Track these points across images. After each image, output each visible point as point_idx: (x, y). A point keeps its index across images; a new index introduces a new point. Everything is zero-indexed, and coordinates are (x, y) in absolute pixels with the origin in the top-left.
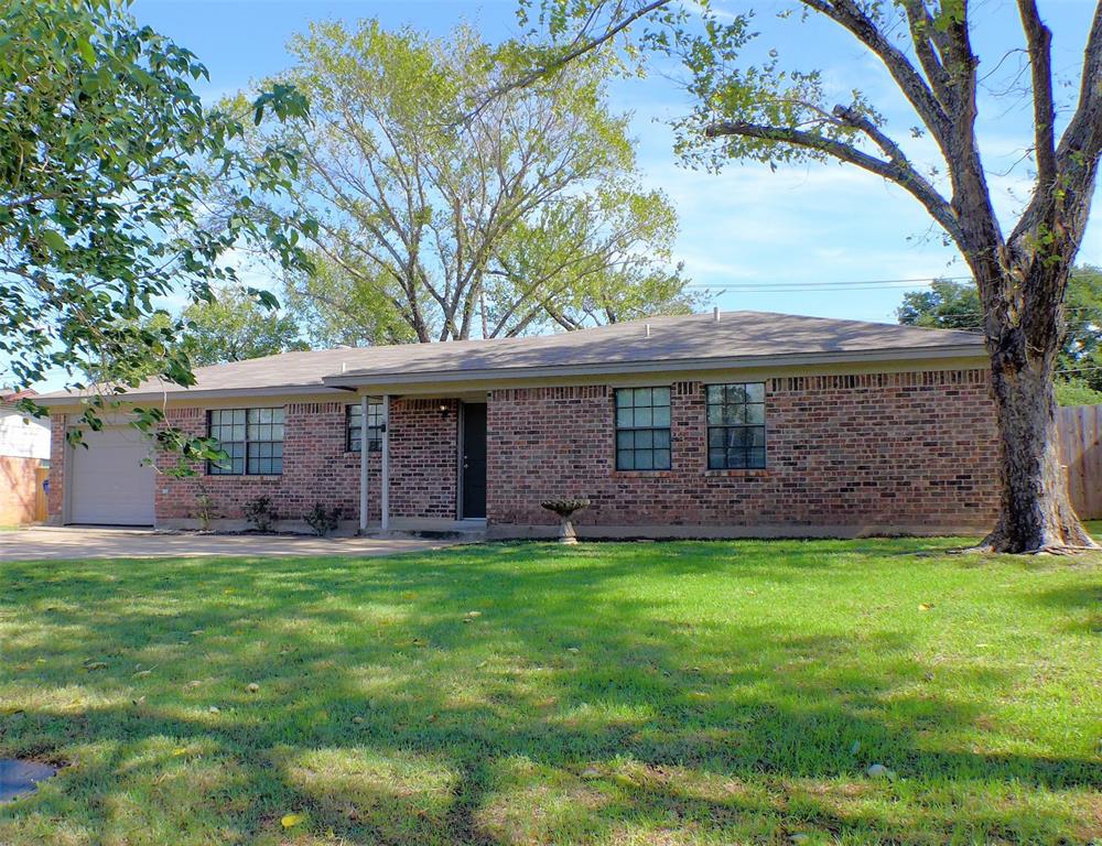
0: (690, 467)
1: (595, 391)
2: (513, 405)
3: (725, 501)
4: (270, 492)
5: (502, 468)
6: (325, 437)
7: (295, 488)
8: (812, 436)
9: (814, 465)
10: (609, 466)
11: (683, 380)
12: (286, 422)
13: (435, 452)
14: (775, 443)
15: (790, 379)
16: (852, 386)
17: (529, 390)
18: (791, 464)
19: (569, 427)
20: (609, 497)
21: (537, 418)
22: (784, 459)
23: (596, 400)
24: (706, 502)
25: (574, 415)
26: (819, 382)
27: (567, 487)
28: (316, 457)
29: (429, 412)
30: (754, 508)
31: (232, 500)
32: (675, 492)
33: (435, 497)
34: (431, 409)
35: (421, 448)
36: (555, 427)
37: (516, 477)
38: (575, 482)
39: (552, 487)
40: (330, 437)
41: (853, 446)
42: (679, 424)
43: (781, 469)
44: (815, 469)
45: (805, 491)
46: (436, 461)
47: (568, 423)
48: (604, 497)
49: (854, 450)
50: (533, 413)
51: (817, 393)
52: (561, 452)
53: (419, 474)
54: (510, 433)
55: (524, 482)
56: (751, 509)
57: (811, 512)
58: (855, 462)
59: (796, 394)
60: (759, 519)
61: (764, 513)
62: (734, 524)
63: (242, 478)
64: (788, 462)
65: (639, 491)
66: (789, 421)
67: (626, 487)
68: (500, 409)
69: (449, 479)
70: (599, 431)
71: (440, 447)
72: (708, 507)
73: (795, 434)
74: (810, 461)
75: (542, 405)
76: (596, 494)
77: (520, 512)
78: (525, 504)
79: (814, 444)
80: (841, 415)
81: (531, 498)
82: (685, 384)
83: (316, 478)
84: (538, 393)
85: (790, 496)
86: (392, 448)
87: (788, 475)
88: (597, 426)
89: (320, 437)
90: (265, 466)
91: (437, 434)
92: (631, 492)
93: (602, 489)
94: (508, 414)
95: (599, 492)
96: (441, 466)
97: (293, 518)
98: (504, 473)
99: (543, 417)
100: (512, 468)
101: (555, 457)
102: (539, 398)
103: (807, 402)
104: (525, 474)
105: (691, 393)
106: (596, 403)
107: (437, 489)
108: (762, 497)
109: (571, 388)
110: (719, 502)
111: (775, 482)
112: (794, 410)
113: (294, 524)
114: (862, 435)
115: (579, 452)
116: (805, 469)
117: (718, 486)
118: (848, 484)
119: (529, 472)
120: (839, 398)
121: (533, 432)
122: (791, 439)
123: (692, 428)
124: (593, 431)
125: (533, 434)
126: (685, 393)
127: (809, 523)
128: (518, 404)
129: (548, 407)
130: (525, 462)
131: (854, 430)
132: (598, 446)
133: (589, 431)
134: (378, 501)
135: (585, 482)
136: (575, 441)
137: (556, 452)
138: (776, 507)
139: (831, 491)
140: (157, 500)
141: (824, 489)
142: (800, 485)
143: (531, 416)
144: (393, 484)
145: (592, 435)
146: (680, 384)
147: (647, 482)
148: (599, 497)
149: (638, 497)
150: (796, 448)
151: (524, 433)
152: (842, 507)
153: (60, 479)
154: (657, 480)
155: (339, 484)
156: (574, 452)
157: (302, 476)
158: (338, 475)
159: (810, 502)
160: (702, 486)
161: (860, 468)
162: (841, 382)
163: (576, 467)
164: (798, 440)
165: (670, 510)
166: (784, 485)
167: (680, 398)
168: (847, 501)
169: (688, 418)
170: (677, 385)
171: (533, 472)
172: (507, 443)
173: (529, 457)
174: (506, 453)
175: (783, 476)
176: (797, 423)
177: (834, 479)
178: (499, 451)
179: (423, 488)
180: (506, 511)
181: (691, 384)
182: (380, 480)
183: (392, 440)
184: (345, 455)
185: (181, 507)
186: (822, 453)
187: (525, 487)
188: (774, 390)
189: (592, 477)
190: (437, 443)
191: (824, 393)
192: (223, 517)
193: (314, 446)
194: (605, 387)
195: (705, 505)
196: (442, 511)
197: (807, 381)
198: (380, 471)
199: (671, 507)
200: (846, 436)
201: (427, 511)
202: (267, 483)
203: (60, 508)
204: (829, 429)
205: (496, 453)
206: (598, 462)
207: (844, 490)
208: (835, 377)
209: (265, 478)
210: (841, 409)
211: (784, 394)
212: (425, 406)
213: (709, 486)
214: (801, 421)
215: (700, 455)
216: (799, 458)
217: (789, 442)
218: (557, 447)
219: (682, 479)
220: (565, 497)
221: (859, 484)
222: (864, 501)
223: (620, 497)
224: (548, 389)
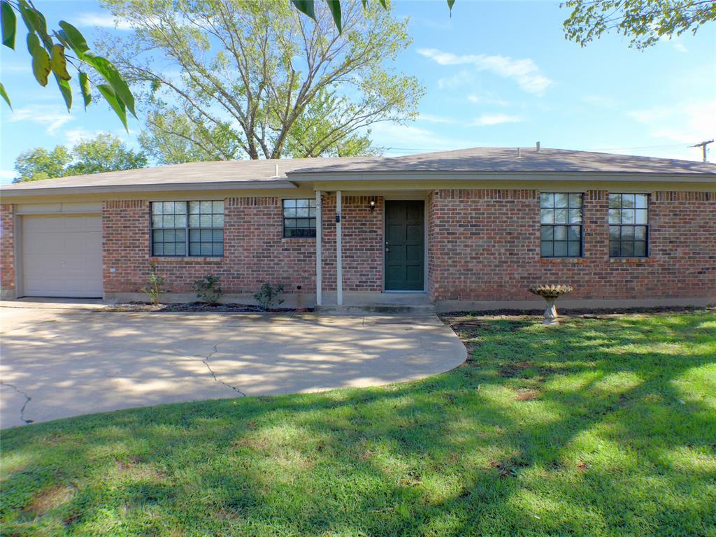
0: (598, 256)
1: (527, 194)
2: (458, 203)
3: (622, 281)
4: (214, 271)
5: (448, 254)
6: (263, 225)
7: (236, 267)
8: (681, 235)
9: (681, 255)
10: (537, 254)
11: (594, 189)
12: (227, 212)
13: (363, 239)
14: (657, 238)
15: (668, 192)
16: (707, 199)
17: (472, 191)
18: (667, 254)
19: (505, 222)
20: (537, 278)
21: (479, 214)
22: (662, 250)
23: (527, 201)
24: (608, 282)
25: (509, 213)
26: (686, 195)
27: (504, 270)
28: (255, 242)
29: (358, 207)
30: (642, 285)
31: (177, 277)
32: (587, 274)
33: (364, 275)
34: (359, 204)
35: (351, 235)
36: (494, 222)
37: (460, 262)
38: (510, 266)
39: (491, 270)
40: (268, 225)
41: (706, 242)
42: (591, 222)
43: (660, 258)
44: (682, 258)
45: (675, 273)
46: (364, 246)
47: (505, 219)
48: (533, 278)
49: (706, 245)
50: (475, 210)
51: (685, 204)
52: (499, 242)
53: (350, 257)
54: (456, 226)
55: (467, 266)
56: (639, 287)
57: (679, 288)
58: (707, 254)
59: (671, 204)
60: (645, 294)
61: (648, 289)
62: (627, 297)
63: (186, 259)
64: (665, 253)
65: (560, 273)
66: (667, 223)
67: (550, 270)
68: (446, 206)
69: (375, 261)
70: (530, 226)
71: (369, 235)
72: (610, 286)
73: (669, 233)
74: (679, 252)
75: (482, 202)
76: (526, 275)
77: (463, 290)
78: (468, 285)
79: (682, 240)
80: (699, 221)
81: (474, 279)
82: (595, 191)
83: (256, 259)
84: (480, 194)
85: (665, 277)
86: (325, 235)
87: (664, 262)
88: (528, 222)
89: (258, 225)
90: (207, 248)
91: (365, 225)
92: (554, 274)
93: (532, 271)
94: (454, 210)
95: (529, 274)
96: (369, 250)
97: (234, 292)
98: (450, 258)
99: (483, 214)
100: (457, 254)
101: (494, 246)
102: (480, 198)
103: (678, 210)
104: (468, 259)
105: (599, 199)
106: (527, 203)
107: (365, 268)
108: (648, 278)
109: (507, 191)
110: (618, 281)
111: (656, 267)
112: (669, 215)
113: (236, 297)
114: (712, 234)
115: (514, 242)
116: (676, 258)
117: (617, 270)
118: (703, 269)
119: (472, 258)
120: (698, 208)
121: (475, 226)
122: (667, 236)
123: (599, 226)
124: (525, 226)
125: (474, 227)
126: (596, 199)
127: (677, 296)
128: (462, 202)
129: (488, 206)
130: (468, 250)
131: (706, 231)
132: (529, 238)
133: (521, 226)
134: (313, 278)
135: (517, 266)
136: (510, 234)
137: (495, 242)
138: (656, 285)
139: (692, 273)
140: (105, 277)
141: (687, 272)
142: (673, 269)
143: (474, 212)
144: (326, 264)
145: (523, 228)
146: (591, 192)
147: (566, 266)
148: (529, 278)
149: (560, 278)
150: (671, 242)
151: (467, 226)
152: (698, 284)
153: (11, 259)
154: (574, 265)
155: (278, 264)
156: (509, 242)
157: (242, 258)
158: (276, 257)
159: (679, 281)
160: (606, 270)
161: (711, 258)
162: (700, 196)
163: (511, 254)
164: (672, 237)
165: (583, 288)
166: (662, 269)
167: (592, 203)
168: (701, 281)
169: (597, 218)
170: (589, 193)
171: (475, 258)
172: (452, 234)
173: (472, 246)
174: (452, 242)
175: (661, 263)
176: (671, 224)
177: (693, 265)
178: (446, 240)
179: (353, 268)
180: (452, 290)
181: (600, 191)
182: (315, 261)
183: (324, 228)
184: (283, 240)
185: (128, 283)
186: (687, 246)
187: (468, 270)
188: (657, 200)
189: (524, 262)
190: (366, 232)
191: (689, 204)
192: (169, 291)
193: (253, 232)
194: (534, 191)
195: (608, 284)
196: (370, 286)
197: (678, 194)
198: (315, 253)
199: (584, 286)
200: (702, 235)
201: (357, 286)
202: (210, 263)
203: (12, 284)
204: (691, 229)
205: (444, 242)
206: (529, 250)
207: (700, 273)
208: (696, 193)
209: (208, 259)
210: (699, 215)
211: (663, 203)
212: (354, 202)
213: (612, 269)
214: (674, 223)
215: (605, 246)
216: (671, 250)
217: (665, 238)
218: (495, 238)
219: (592, 265)
220: (502, 278)
221: (708, 269)
222: (711, 280)
223: (546, 278)
224: (487, 191)
